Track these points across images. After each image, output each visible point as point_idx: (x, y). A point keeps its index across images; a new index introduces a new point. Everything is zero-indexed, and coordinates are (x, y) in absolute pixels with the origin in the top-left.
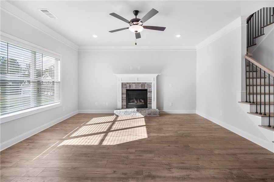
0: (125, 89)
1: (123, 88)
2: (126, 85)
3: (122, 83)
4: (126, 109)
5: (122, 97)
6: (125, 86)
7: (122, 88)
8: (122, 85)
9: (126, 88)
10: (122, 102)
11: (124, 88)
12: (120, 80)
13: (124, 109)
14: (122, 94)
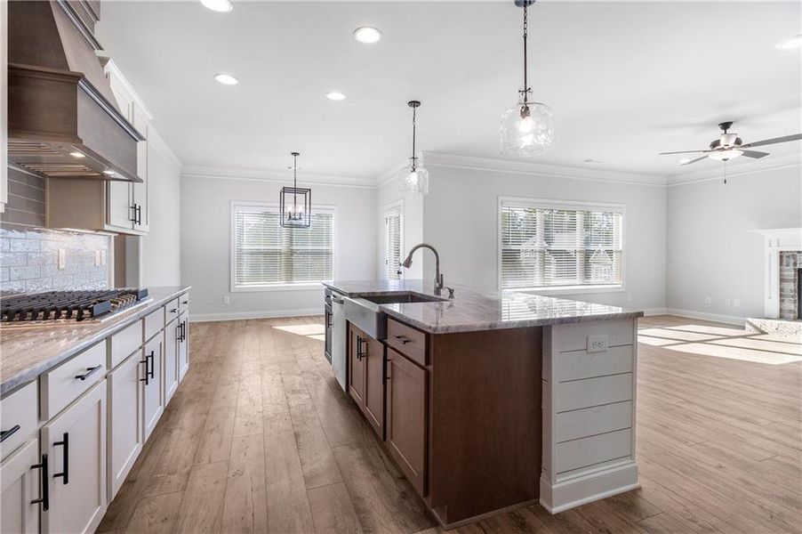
0: (792, 267)
1: (784, 263)
2: (794, 256)
3: (781, 252)
4: (794, 320)
5: (781, 290)
6: (792, 261)
7: (781, 264)
8: (781, 257)
9: (795, 264)
10: (782, 301)
11: (788, 266)
12: (774, 244)
13: (788, 319)
14: (782, 280)
